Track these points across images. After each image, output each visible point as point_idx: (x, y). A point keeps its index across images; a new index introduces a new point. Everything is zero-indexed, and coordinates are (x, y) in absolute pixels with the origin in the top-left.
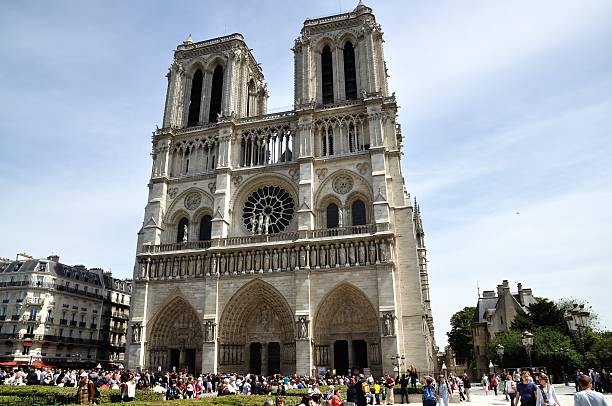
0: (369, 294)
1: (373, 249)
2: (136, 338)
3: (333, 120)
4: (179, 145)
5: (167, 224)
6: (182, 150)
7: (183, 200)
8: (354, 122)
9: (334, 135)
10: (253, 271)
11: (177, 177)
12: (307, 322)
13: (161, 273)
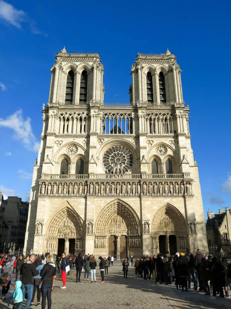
1: (182, 186)
2: (39, 232)
3: (156, 115)
4: (62, 115)
5: (55, 162)
6: (64, 118)
7: (65, 148)
8: (168, 117)
9: (156, 123)
10: (115, 194)
11: (61, 134)
12: (149, 224)
13: (55, 192)
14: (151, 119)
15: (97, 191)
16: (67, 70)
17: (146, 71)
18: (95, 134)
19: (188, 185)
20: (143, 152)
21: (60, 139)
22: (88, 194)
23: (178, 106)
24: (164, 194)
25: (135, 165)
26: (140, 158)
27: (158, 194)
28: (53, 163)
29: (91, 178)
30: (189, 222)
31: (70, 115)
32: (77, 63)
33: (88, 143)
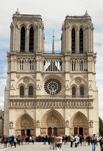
0: (86, 115)
1: (88, 103)
2: (12, 127)
3: (76, 59)
4: (19, 59)
6: (20, 61)
7: (22, 80)
8: (83, 61)
9: (76, 64)
10: (51, 107)
11: (19, 71)
12: (68, 122)
13: (18, 105)
14: (73, 62)
15: (41, 105)
16: (20, 27)
18: (39, 72)
19: (91, 102)
20: (67, 83)
21: (18, 75)
22: (36, 107)
23: (90, 54)
24: (77, 107)
25: (62, 90)
26: (65, 86)
27: (74, 107)
28: (16, 89)
29: (38, 98)
30: (89, 122)
31: (24, 59)
32: (27, 22)
33: (35, 77)
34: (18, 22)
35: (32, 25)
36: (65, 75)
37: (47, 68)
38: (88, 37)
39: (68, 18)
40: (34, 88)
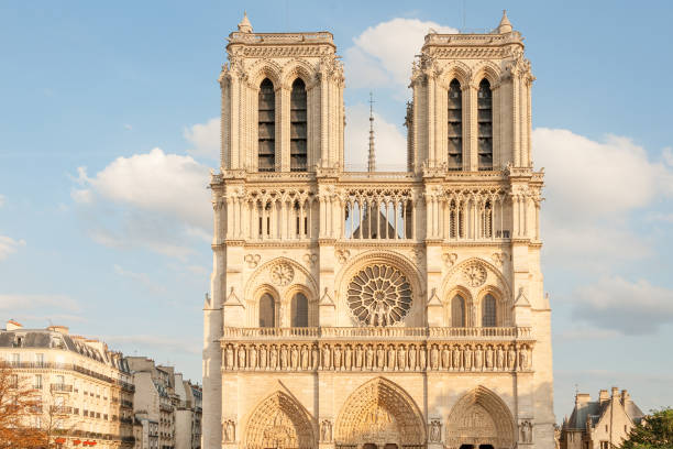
0: (507, 401)
3: (466, 194)
4: (254, 195)
5: (248, 301)
6: (259, 202)
7: (267, 271)
8: (494, 199)
9: (466, 212)
10: (375, 368)
11: (256, 239)
12: (440, 426)
13: (253, 363)
14: (453, 204)
15: (338, 362)
16: (256, 80)
17: (447, 79)
18: (329, 242)
19: (524, 352)
20: (433, 282)
21: (254, 252)
23: (518, 174)
24: (473, 369)
25: (415, 307)
26: (426, 292)
27: (462, 369)
28: (244, 303)
29: (325, 335)
30: (520, 422)
31: (273, 195)
32: (281, 61)
33: (315, 260)
34: (248, 62)
35: (299, 70)
36: (425, 254)
37: (359, 228)
38: (512, 109)
39: (436, 40)
40: (310, 299)
